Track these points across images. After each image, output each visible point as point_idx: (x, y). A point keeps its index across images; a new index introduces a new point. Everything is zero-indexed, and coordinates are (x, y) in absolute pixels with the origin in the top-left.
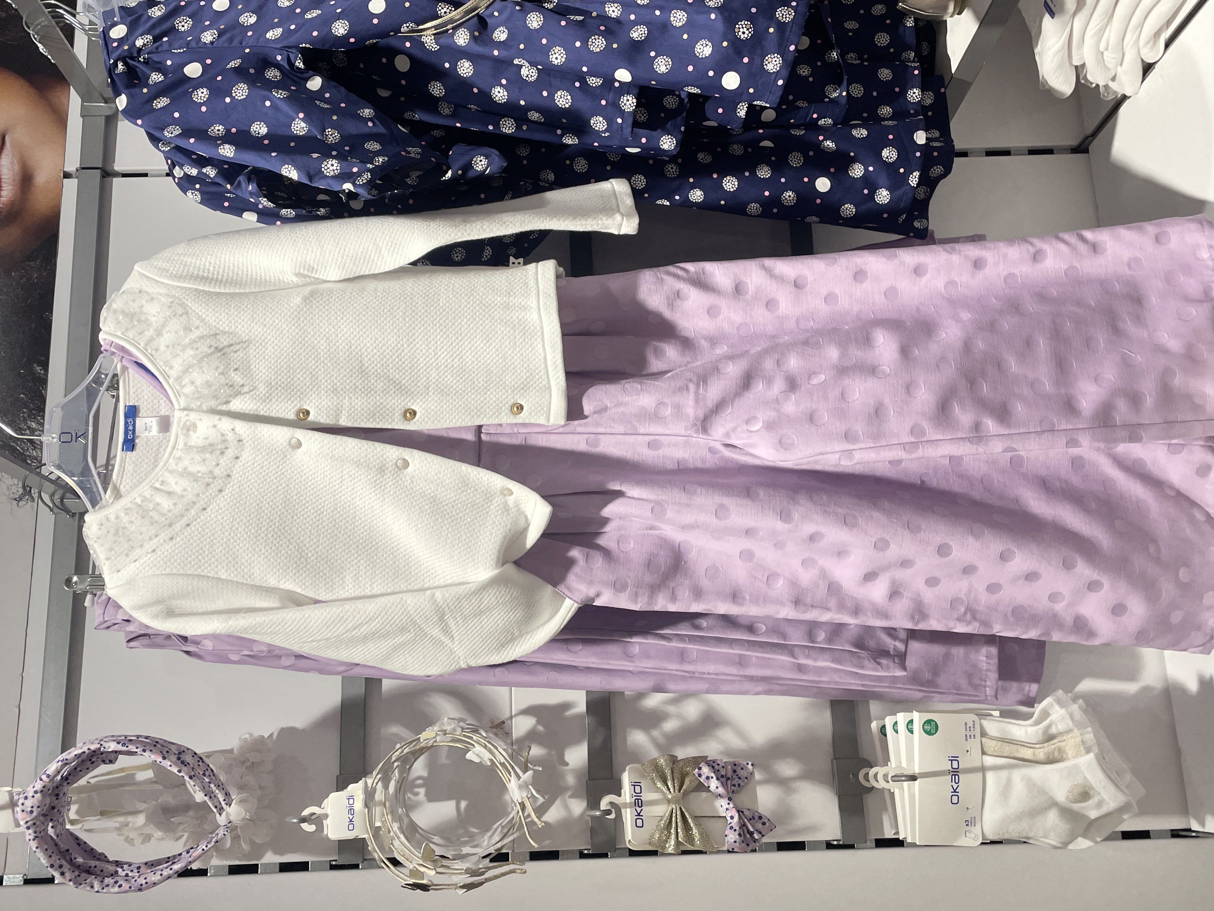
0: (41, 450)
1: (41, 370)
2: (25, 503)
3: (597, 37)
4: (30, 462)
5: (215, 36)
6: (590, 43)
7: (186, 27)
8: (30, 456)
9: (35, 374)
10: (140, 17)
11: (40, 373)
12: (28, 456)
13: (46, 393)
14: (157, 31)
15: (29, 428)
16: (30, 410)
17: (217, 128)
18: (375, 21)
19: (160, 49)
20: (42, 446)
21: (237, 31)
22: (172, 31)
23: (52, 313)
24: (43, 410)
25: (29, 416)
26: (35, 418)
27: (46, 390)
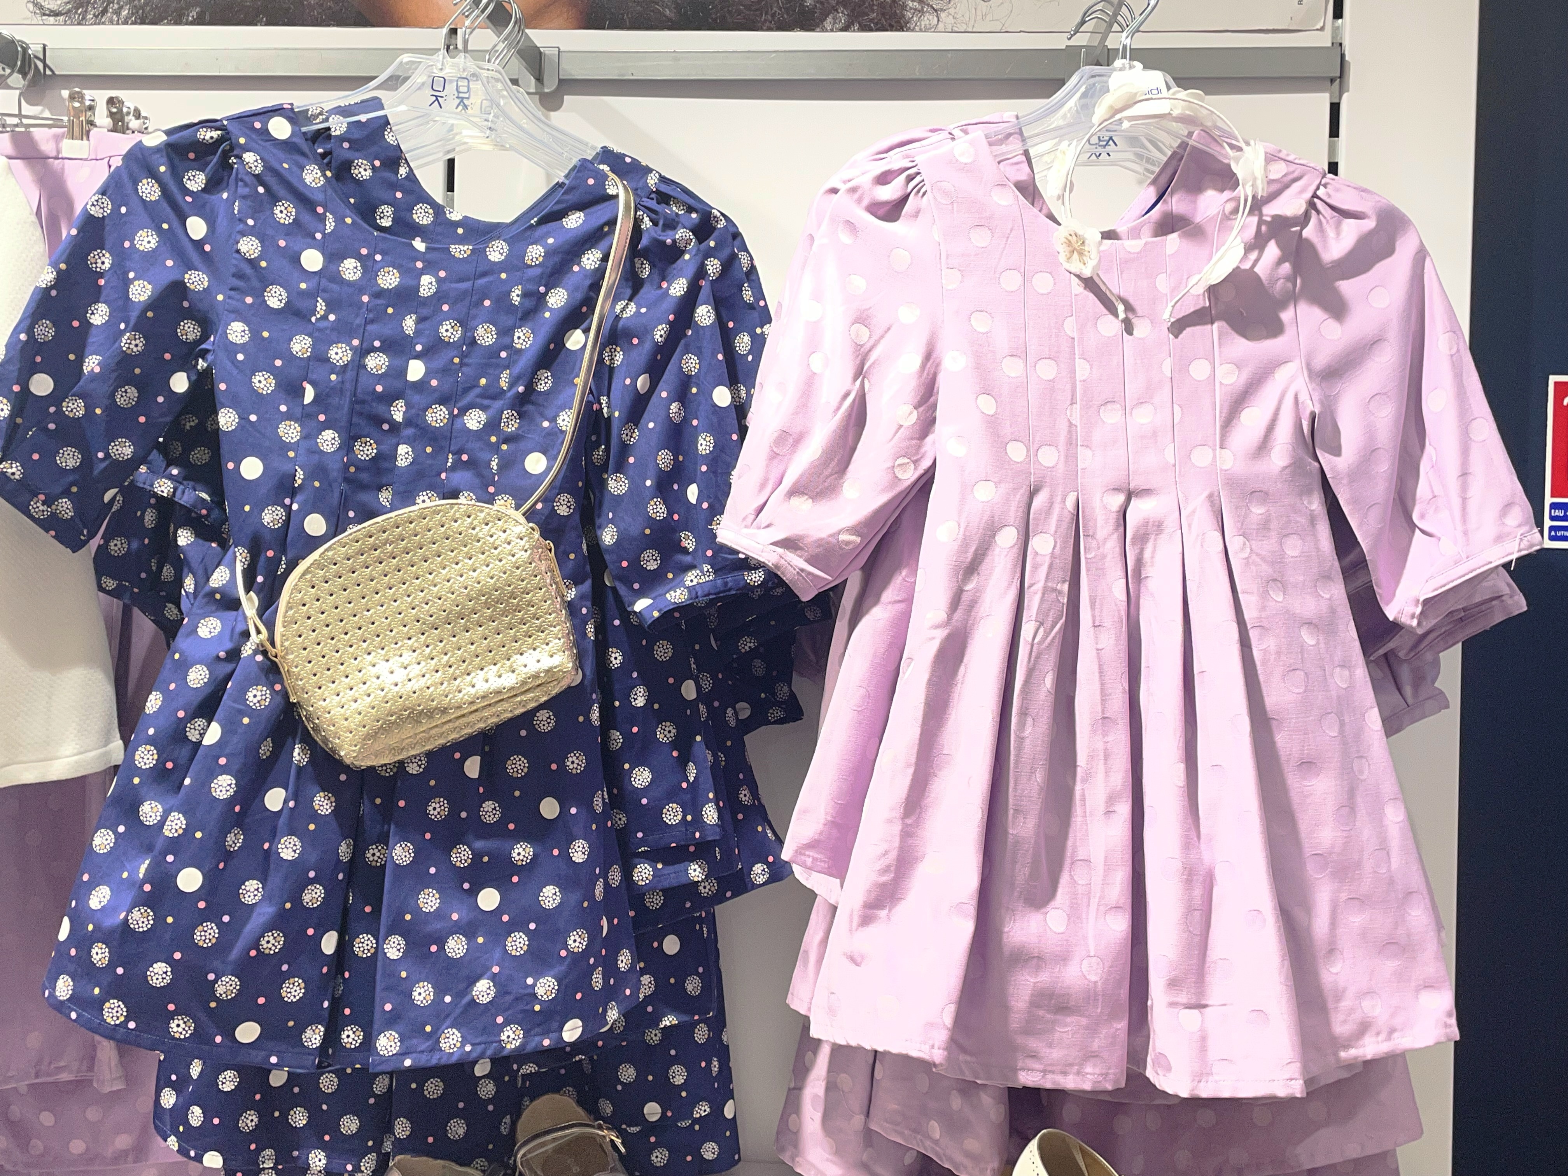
0: (95, 24)
1: (193, 16)
2: (31, 9)
3: (156, 757)
4: (79, 11)
5: (247, 254)
6: (148, 747)
7: (280, 215)
8: (86, 11)
9: (187, 9)
10: (303, 154)
11: (188, 15)
12: (87, 9)
13: (164, 25)
14: (270, 179)
15: (121, 8)
16: (142, 8)
17: (107, 261)
18: (231, 465)
19: (240, 183)
20: (99, 24)
21: (255, 283)
22: (273, 198)
23: (266, 25)
24: (143, 23)
25: (135, 6)
26: (133, 14)
27: (169, 24)
